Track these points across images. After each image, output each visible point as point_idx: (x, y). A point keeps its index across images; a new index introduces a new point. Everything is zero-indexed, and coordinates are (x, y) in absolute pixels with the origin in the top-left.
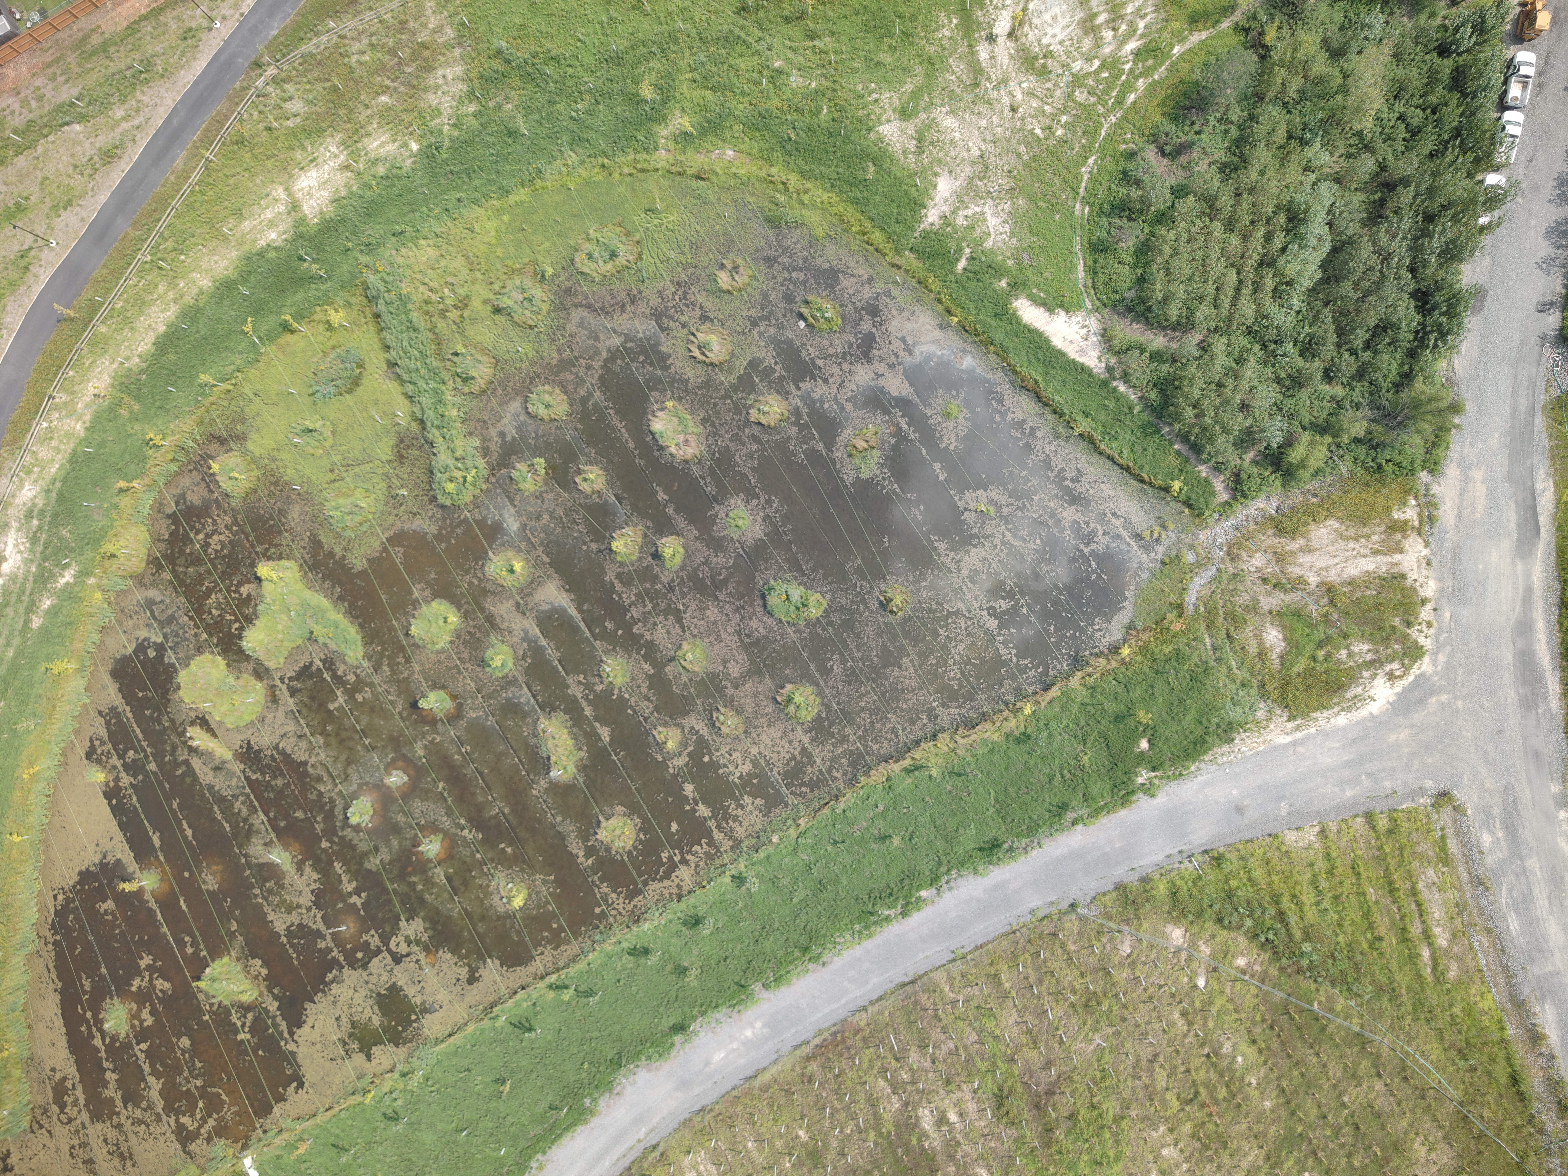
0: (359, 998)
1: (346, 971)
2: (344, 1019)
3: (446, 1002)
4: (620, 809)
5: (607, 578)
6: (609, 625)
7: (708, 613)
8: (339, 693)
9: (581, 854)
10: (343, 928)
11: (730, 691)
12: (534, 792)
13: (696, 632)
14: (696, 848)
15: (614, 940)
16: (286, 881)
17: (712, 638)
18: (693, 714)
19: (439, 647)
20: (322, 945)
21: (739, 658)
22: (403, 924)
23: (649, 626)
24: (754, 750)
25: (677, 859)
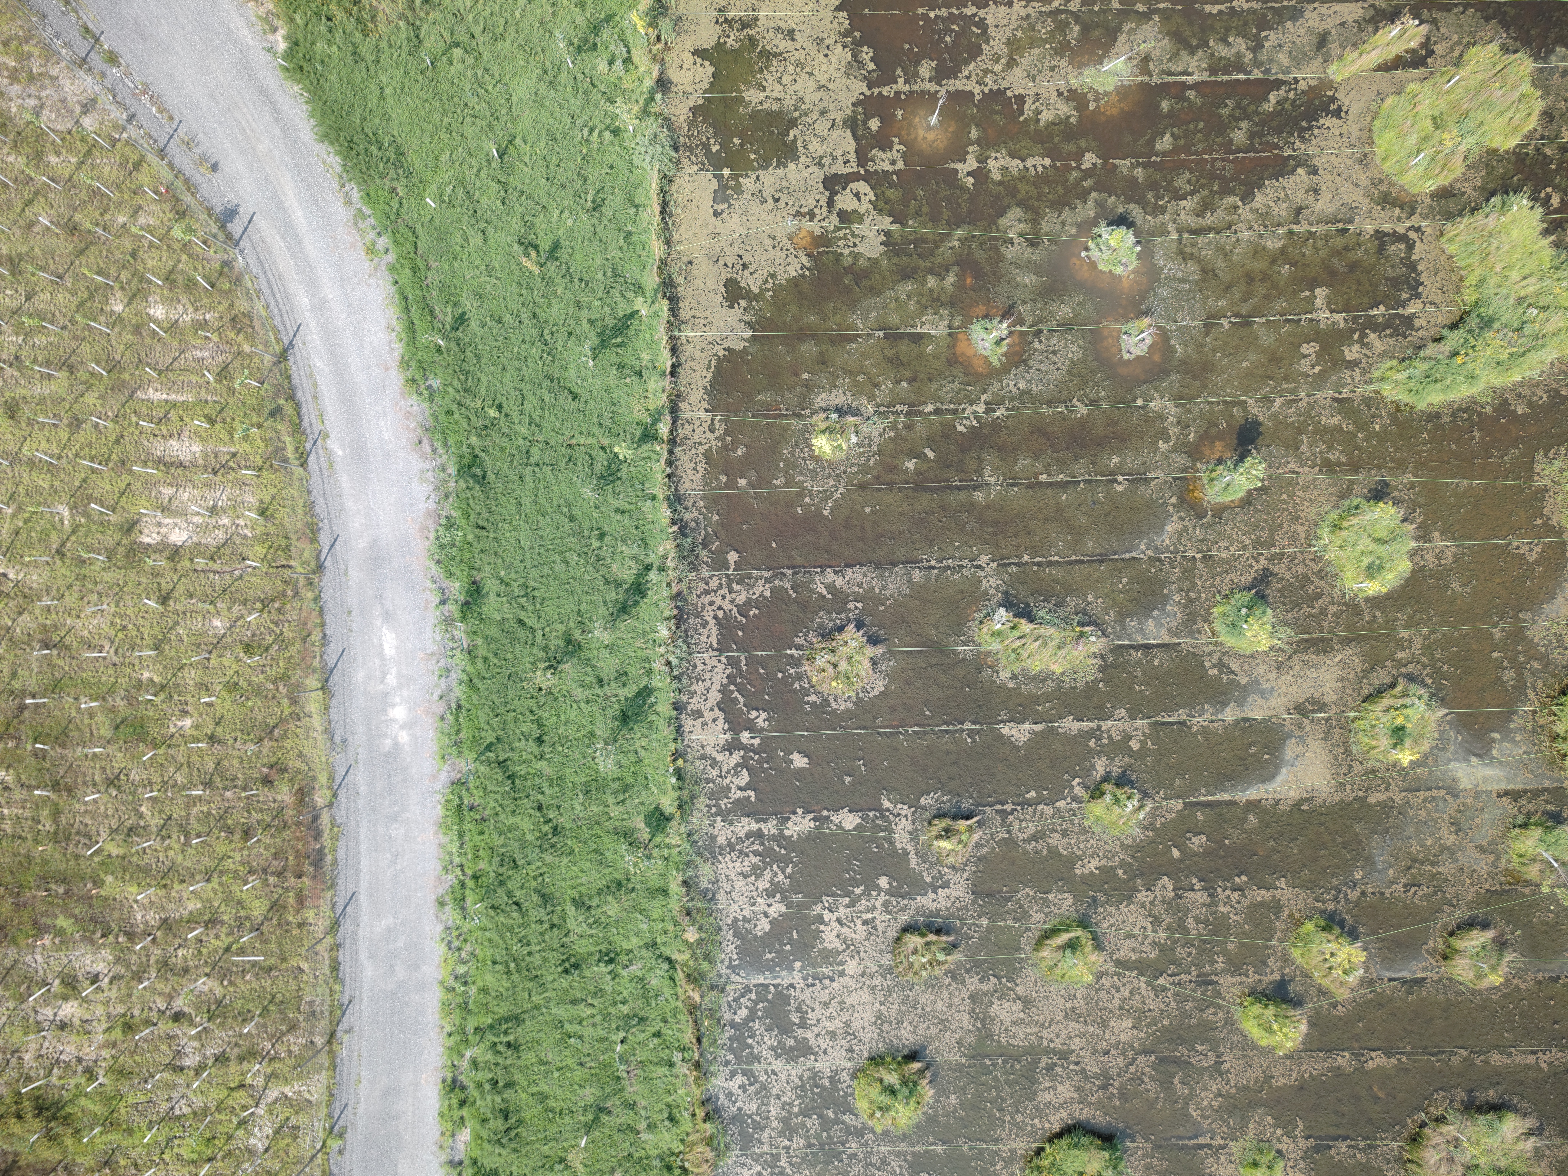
0: (806, 87)
1: (860, 88)
2: (784, 45)
3: (720, 227)
4: (879, 687)
5: (1282, 883)
6: (1198, 842)
7: (1127, 1023)
8: (1338, 317)
9: (839, 582)
10: (934, 120)
11: (973, 983)
12: (984, 560)
13: (1106, 982)
14: (744, 778)
15: (670, 564)
16: (1064, 62)
17: (1079, 1003)
18: (967, 899)
19: (1325, 532)
20: (926, 69)
21: (1021, 1031)
22: (886, 223)
23: (1160, 909)
24: (852, 967)
25: (744, 737)
